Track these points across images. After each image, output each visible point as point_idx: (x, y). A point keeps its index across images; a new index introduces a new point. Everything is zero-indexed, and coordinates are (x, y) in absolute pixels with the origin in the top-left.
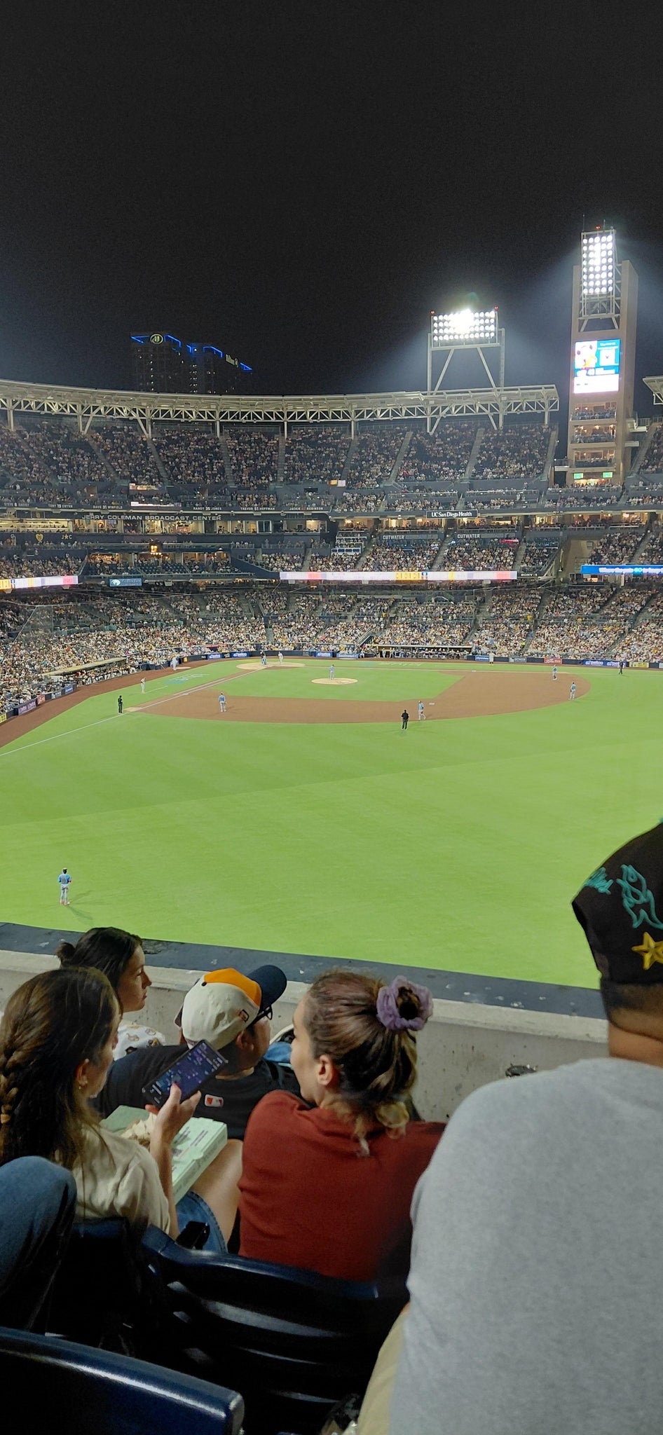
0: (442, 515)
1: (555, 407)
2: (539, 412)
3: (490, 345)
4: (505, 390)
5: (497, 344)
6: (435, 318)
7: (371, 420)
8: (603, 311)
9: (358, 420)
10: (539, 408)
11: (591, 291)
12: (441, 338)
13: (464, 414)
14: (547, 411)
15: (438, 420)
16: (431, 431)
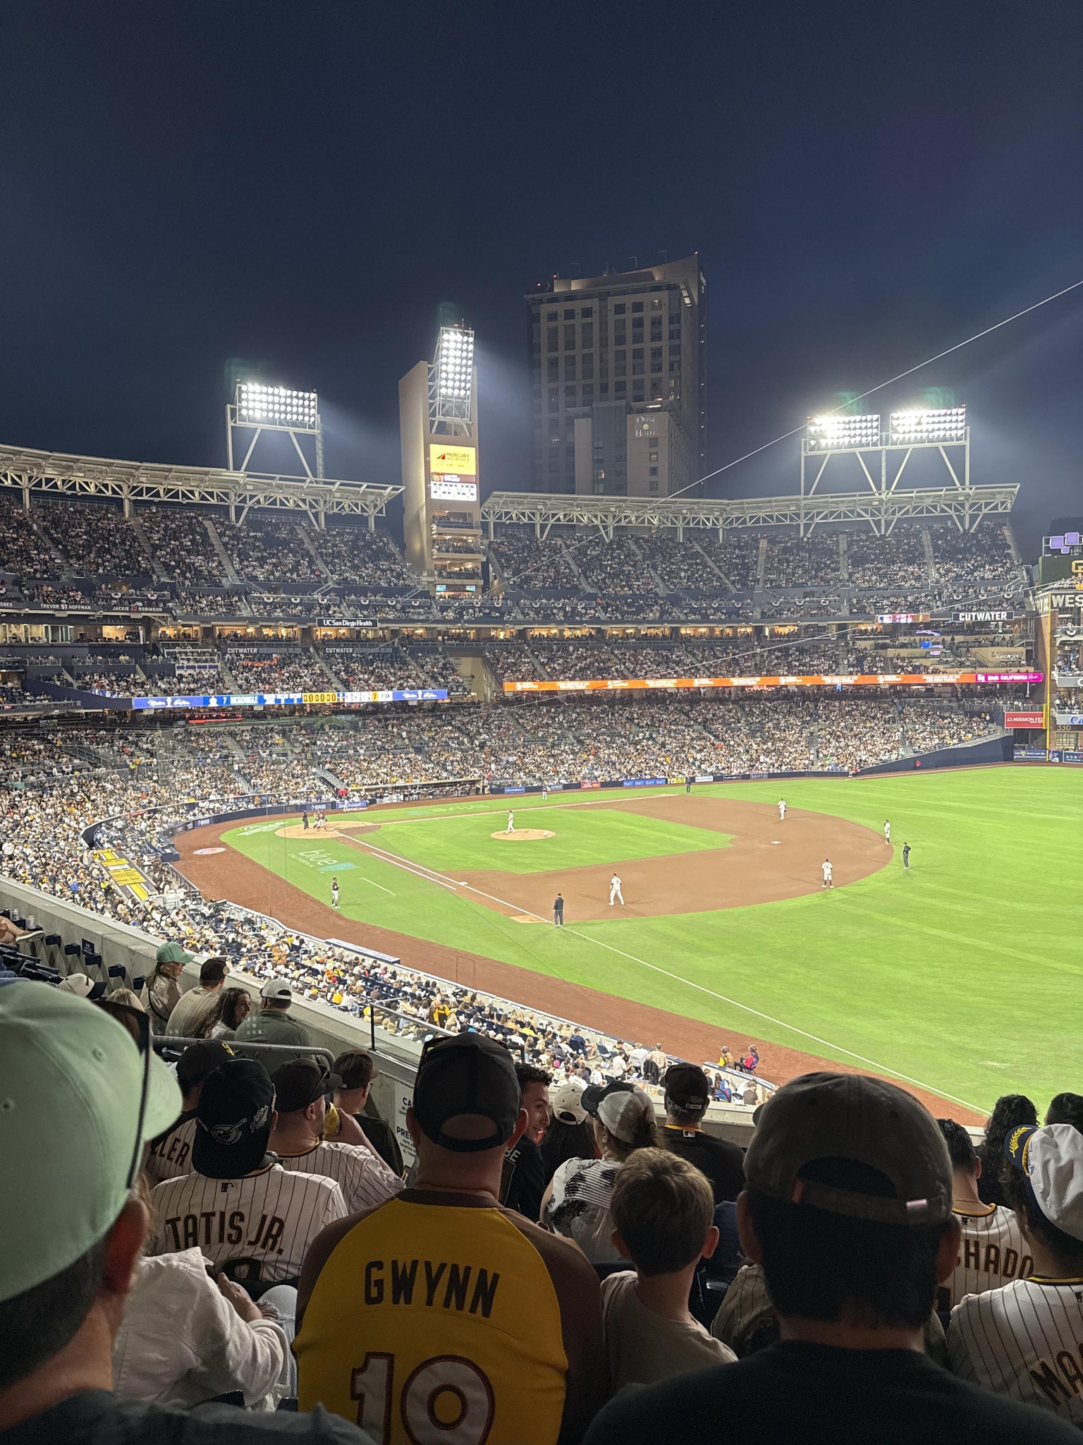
0: (337, 624)
1: (381, 511)
2: (365, 514)
3: (308, 431)
4: (325, 483)
5: (316, 431)
6: (244, 388)
7: (157, 500)
8: (456, 416)
9: (135, 498)
10: (363, 511)
11: (450, 391)
12: (251, 412)
13: (278, 506)
14: (372, 513)
15: (246, 510)
16: (237, 520)
